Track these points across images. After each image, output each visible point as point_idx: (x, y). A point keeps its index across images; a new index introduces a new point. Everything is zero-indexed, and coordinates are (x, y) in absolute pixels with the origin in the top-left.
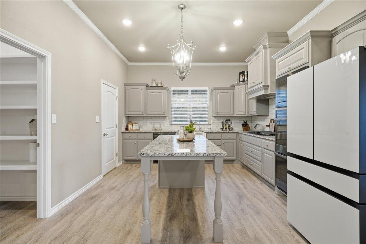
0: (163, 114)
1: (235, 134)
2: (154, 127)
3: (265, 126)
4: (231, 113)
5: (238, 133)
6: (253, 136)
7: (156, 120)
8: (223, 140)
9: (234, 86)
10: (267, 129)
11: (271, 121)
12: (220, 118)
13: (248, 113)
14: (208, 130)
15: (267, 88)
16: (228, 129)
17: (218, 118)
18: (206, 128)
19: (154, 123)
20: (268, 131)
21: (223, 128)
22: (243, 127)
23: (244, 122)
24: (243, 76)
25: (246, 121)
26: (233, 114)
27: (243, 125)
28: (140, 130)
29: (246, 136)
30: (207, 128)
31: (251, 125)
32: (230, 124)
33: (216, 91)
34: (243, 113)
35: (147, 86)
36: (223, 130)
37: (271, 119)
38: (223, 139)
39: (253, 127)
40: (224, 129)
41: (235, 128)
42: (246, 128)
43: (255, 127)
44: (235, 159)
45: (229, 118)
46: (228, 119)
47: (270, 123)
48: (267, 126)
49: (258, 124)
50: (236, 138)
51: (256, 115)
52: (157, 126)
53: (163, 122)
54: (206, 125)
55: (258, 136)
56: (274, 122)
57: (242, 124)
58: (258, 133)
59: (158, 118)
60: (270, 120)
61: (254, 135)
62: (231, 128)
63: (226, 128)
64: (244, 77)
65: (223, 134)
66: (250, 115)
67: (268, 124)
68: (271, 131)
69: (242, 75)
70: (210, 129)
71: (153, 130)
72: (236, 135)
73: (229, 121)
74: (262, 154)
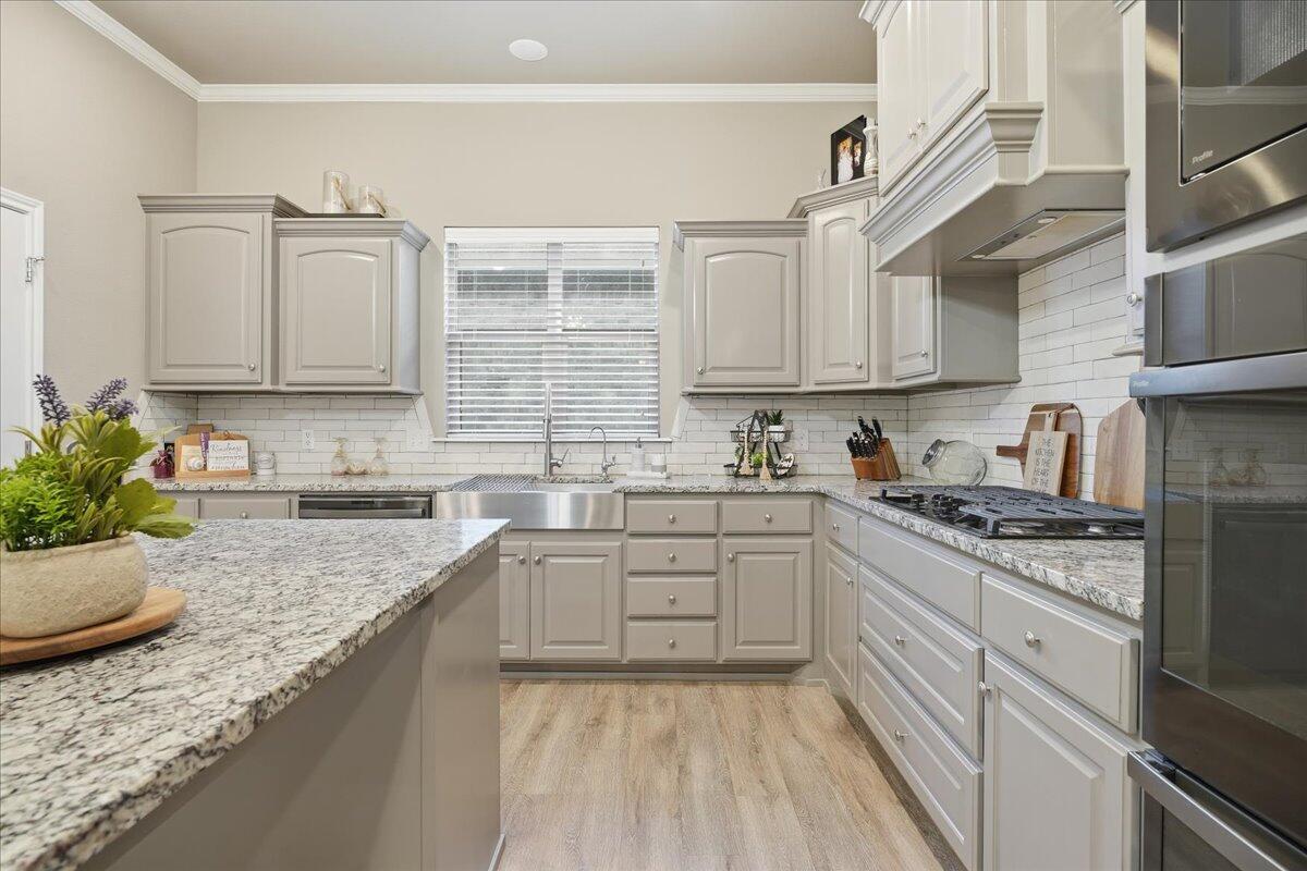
0: (381, 378)
1: (806, 502)
2: (340, 455)
3: (992, 455)
4: (786, 376)
5: (823, 496)
6: (909, 530)
7: (355, 415)
8: (727, 541)
9: (804, 214)
10: (1007, 474)
11: (1035, 421)
12: (722, 404)
13: (886, 369)
14: (649, 473)
15: (1024, 131)
16: (765, 472)
17: (713, 404)
18: (637, 463)
19: (343, 435)
20: (1020, 486)
21: (739, 467)
22: (854, 456)
23: (865, 429)
24: (853, 153)
25: (876, 423)
26: (793, 379)
27: (855, 447)
28: (260, 472)
29: (865, 523)
30: (645, 465)
31: (903, 445)
32: (779, 437)
33: (699, 241)
34: (851, 373)
35: (285, 209)
36: (737, 475)
37: (1035, 408)
38: (727, 535)
39: (918, 459)
40: (745, 469)
41: (809, 464)
42: (872, 465)
43: (928, 457)
44: (807, 655)
45: (778, 406)
46: (769, 413)
47: (1027, 436)
48: (1003, 451)
49: (945, 440)
50: (806, 528)
51: (933, 379)
52: (361, 452)
53: (398, 426)
54: (639, 444)
55: (948, 534)
56: (1056, 428)
57: (850, 442)
58: (948, 509)
59: (369, 402)
60: (1026, 412)
61: (920, 524)
62: (785, 464)
63: (758, 465)
64: (859, 152)
65: (727, 503)
66: (893, 385)
67: (1016, 442)
68: (1037, 487)
69: (848, 142)
70: (664, 468)
71: (334, 474)
72: (808, 509)
73: (777, 420)
74: (983, 696)
